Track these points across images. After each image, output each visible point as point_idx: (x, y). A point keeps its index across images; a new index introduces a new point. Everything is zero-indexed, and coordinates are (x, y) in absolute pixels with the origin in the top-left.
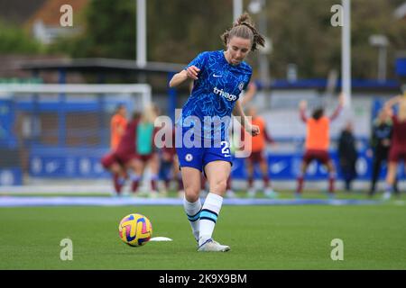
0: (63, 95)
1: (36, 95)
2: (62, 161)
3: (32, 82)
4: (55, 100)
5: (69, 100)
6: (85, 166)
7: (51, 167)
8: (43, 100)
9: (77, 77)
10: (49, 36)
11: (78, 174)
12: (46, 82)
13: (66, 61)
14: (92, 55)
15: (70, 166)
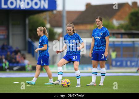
0: (122, 41)
1: (114, 42)
2: (122, 62)
3: (112, 38)
4: (120, 43)
5: (124, 43)
6: (129, 63)
7: (118, 64)
8: (116, 43)
9: (126, 36)
10: (118, 24)
11: (127, 66)
12: (117, 38)
13: (123, 31)
14: (130, 29)
15: (124, 63)
